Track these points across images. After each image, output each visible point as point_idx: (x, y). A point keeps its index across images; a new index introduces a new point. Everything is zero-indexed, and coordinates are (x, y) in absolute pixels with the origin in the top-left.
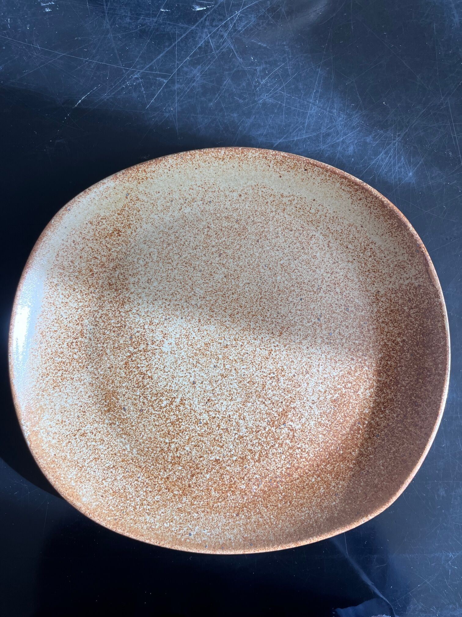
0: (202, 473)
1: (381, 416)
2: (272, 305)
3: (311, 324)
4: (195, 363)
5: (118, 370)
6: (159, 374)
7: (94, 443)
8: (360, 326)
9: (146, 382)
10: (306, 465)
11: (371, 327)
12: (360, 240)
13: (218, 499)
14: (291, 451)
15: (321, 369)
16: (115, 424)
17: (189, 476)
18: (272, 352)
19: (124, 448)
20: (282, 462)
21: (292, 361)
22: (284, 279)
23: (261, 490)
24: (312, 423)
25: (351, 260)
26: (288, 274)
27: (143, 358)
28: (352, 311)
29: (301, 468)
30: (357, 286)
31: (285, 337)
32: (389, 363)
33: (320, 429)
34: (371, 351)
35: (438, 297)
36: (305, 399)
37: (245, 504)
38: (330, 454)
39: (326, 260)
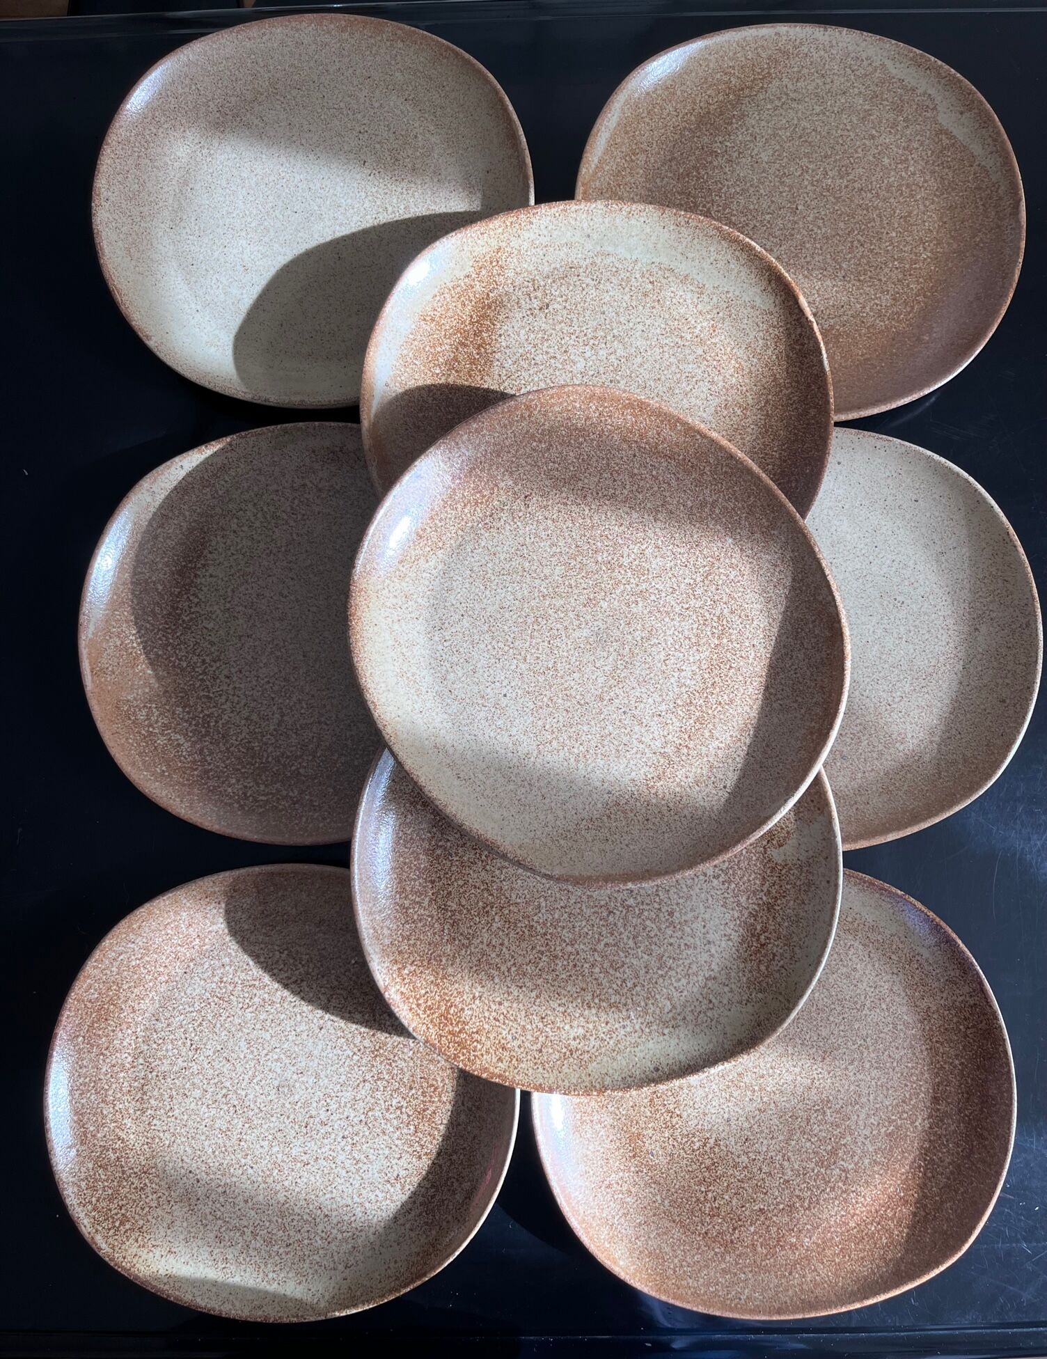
0: (745, 1226)
1: (945, 1150)
2: (811, 1027)
3: (856, 1046)
4: (728, 1097)
5: (642, 1109)
6: (689, 1112)
7: (620, 1196)
8: (912, 1047)
9: (674, 1121)
10: (864, 1212)
11: (924, 1048)
13: (766, 1256)
14: (845, 1196)
15: (871, 1098)
16: (642, 1172)
17: (730, 1230)
18: (815, 1081)
19: (654, 1199)
20: (836, 1209)
21: (839, 1091)
22: (822, 996)
23: (814, 1243)
24: (867, 1161)
25: (895, 971)
27: (670, 1093)
28: (901, 1030)
29: (858, 1215)
30: (905, 1001)
31: (828, 1063)
32: (948, 1088)
33: (875, 1169)
34: (926, 1075)
35: (996, 1018)
36: (856, 1133)
37: (797, 1261)
38: (889, 1197)
39: (867, 972)
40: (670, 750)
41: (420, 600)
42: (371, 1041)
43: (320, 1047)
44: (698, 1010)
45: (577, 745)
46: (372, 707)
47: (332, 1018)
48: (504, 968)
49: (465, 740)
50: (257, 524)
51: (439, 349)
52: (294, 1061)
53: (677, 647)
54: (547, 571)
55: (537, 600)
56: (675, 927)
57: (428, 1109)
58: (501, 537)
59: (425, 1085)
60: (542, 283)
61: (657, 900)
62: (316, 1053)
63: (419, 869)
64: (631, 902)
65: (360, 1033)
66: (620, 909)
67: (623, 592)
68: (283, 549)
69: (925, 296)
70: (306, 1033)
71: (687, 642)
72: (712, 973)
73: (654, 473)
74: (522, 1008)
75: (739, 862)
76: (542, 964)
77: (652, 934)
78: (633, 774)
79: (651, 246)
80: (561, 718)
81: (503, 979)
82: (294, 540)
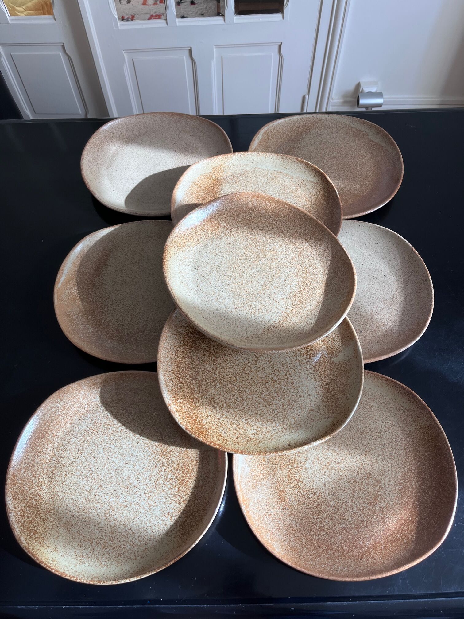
0: (336, 536)
1: (427, 496)
3: (380, 449)
4: (323, 473)
5: (284, 478)
6: (306, 480)
7: (276, 520)
8: (405, 449)
9: (299, 484)
10: (393, 528)
11: (410, 449)
12: (396, 406)
13: (348, 551)
14: (383, 520)
15: (390, 472)
16: (285, 509)
17: (330, 538)
18: (363, 465)
19: (292, 523)
21: (374, 469)
22: (362, 427)
23: (371, 544)
24: (391, 503)
25: (393, 416)
27: (297, 471)
28: (399, 441)
29: (391, 530)
30: (399, 429)
31: (368, 457)
32: (424, 467)
33: (396, 506)
34: (414, 462)
35: (440, 429)
36: (385, 489)
37: (364, 553)
38: (405, 520)
39: (381, 417)
40: (288, 311)
41: (190, 260)
42: (160, 449)
43: (137, 451)
44: (307, 423)
45: (251, 309)
46: (170, 289)
47: (143, 438)
48: (221, 404)
49: (206, 306)
50: (128, 254)
51: (200, 193)
52: (124, 458)
53: (289, 276)
54: (238, 252)
55: (235, 260)
56: (294, 388)
57: (185, 480)
58: (221, 241)
59: (184, 468)
60: (236, 176)
61: (286, 377)
62: (134, 454)
63: (185, 363)
64: (275, 378)
65: (155, 445)
66: (271, 381)
67: (268, 258)
68: (137, 262)
69: (371, 185)
70: (131, 445)
71: (293, 275)
72: (312, 408)
73: (278, 223)
74: (229, 421)
75: (320, 363)
76: (237, 403)
77: (285, 391)
78: (274, 319)
79: (274, 165)
80: (244, 299)
81: (221, 408)
82: (142, 259)
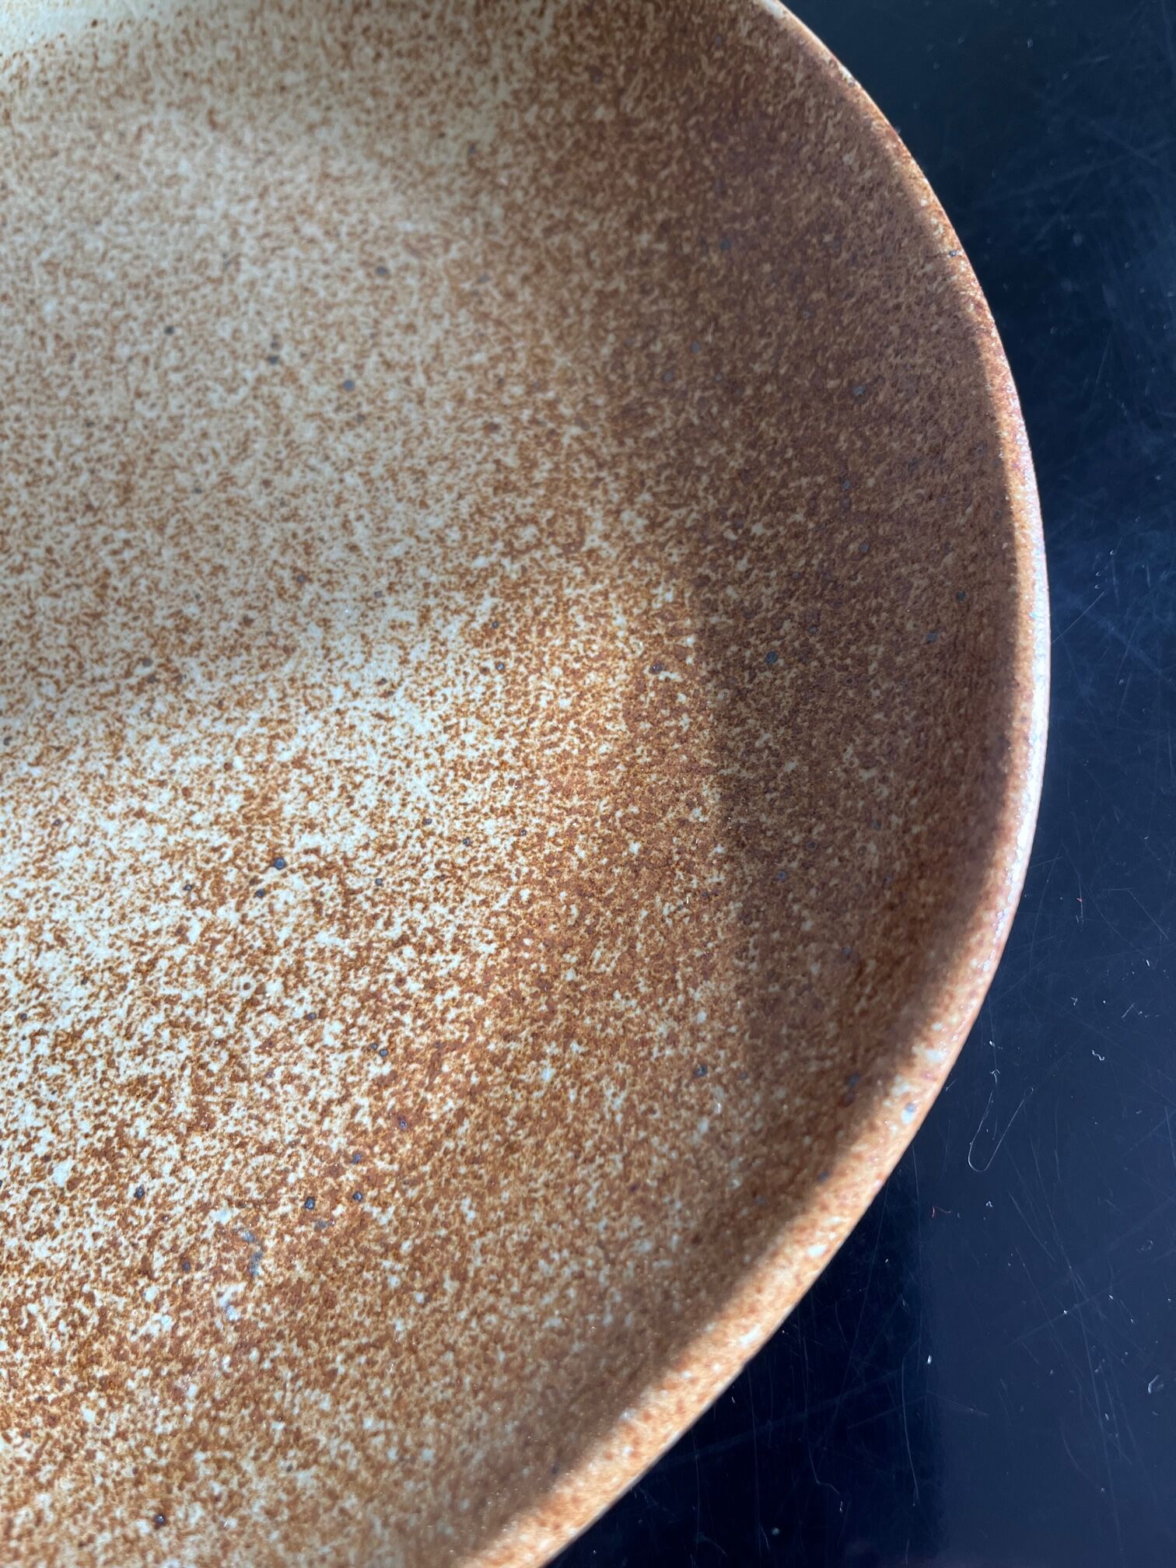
1: (742, 565)
2: (51, 412)
3: (243, 392)
8: (465, 299)
10: (480, 1017)
11: (513, 281)
12: (314, 32)
13: (33, 1470)
14: (361, 981)
15: (361, 533)
18: (113, 581)
20: (336, 1063)
21: (216, 570)
22: (71, 300)
23: (270, 1291)
24: (420, 785)
25: (318, 116)
26: (84, 277)
28: (406, 267)
29: (457, 1045)
30: (386, 184)
31: (147, 496)
32: (656, 347)
33: (472, 797)
34: (560, 360)
36: (338, 693)
37: (193, 1429)
38: (581, 890)
39: (220, 168)
